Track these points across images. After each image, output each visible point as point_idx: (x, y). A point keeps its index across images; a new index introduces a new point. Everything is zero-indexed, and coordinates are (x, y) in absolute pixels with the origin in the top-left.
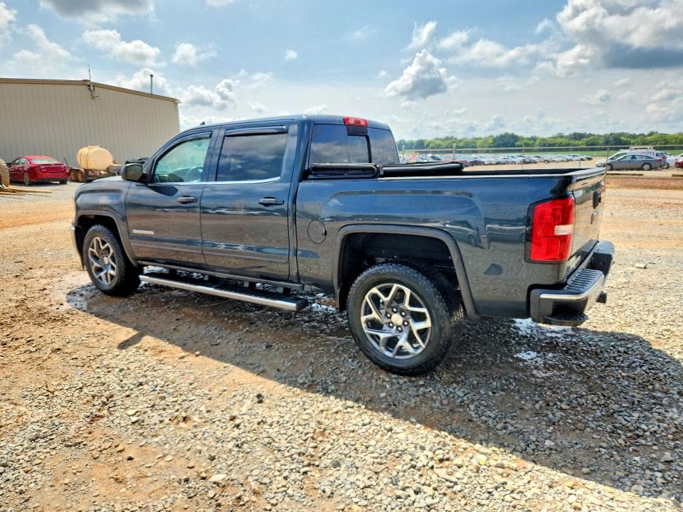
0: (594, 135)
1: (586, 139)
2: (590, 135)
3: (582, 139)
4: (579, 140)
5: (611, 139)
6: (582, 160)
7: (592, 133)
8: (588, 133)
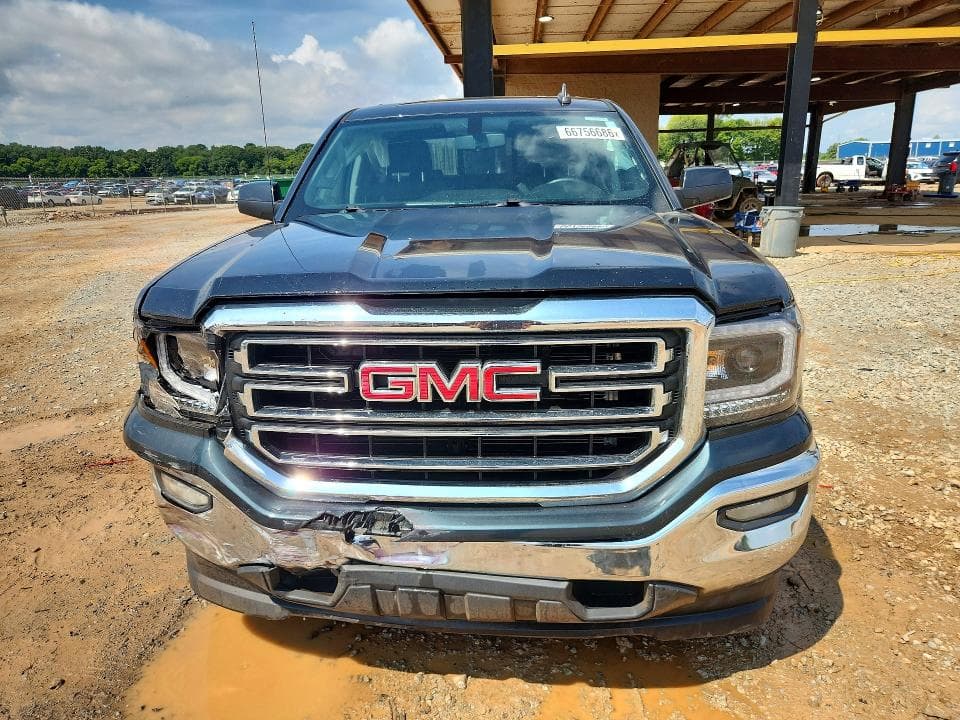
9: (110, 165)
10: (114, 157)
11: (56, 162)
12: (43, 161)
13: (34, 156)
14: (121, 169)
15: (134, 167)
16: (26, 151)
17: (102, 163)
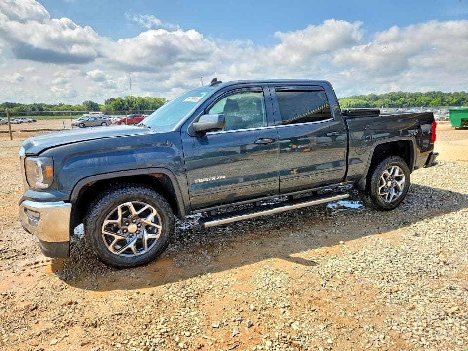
0: (22, 105)
1: (17, 108)
2: (19, 105)
3: (14, 108)
4: (12, 108)
5: (36, 108)
6: (29, 122)
7: (20, 103)
8: (17, 103)
9: (442, 100)
10: (446, 96)
11: (416, 99)
12: (410, 99)
13: (407, 97)
14: (448, 102)
15: (455, 101)
16: (404, 95)
17: (439, 99)
